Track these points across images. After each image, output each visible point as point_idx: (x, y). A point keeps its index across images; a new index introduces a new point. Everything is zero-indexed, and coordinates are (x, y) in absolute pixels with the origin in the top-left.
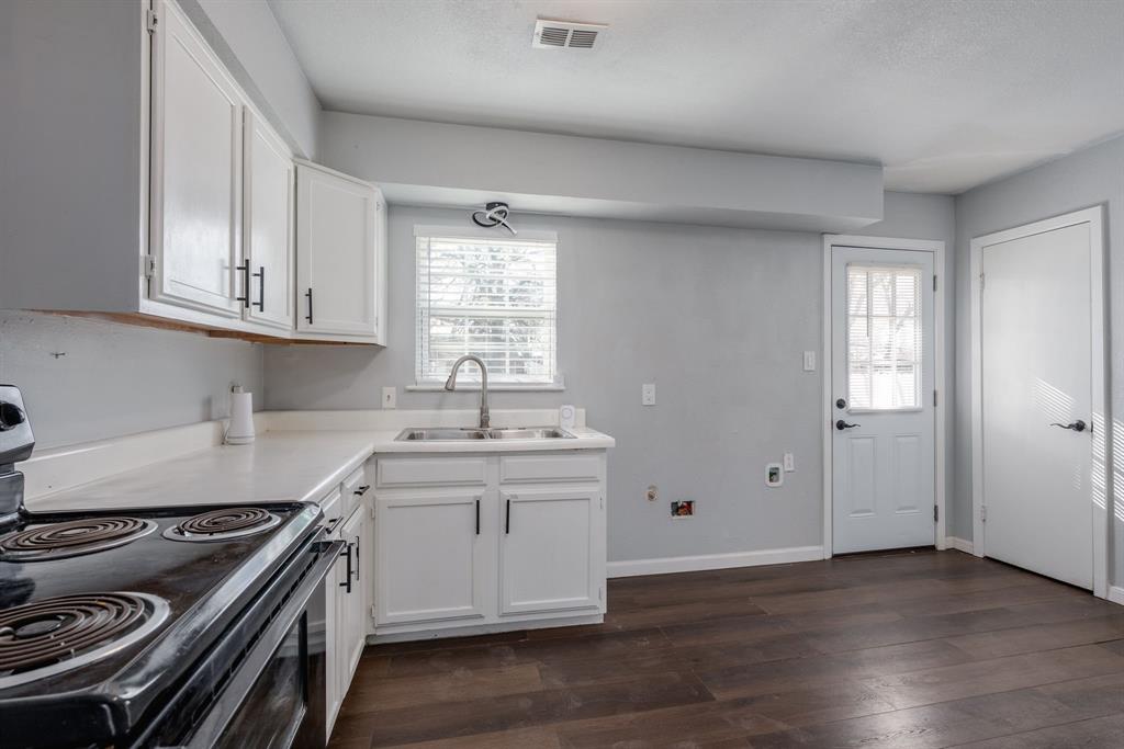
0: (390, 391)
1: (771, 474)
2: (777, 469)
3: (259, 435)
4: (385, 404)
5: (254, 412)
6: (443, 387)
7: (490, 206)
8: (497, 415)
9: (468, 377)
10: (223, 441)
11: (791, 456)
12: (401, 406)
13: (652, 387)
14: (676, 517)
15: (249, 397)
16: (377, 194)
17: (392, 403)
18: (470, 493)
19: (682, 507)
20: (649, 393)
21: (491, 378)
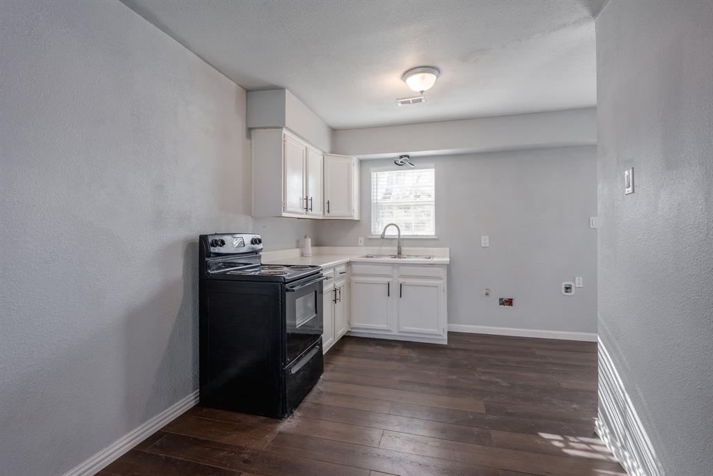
0: (361, 239)
1: (567, 288)
2: (571, 285)
3: (313, 255)
4: (360, 244)
5: (312, 246)
6: (380, 237)
7: (401, 157)
8: (405, 250)
9: (391, 232)
10: (302, 255)
11: (581, 278)
12: (366, 245)
13: (487, 237)
14: (502, 306)
15: (310, 240)
16: (354, 160)
17: (362, 244)
18: (386, 280)
19: (507, 302)
20: (485, 241)
21: (402, 233)
